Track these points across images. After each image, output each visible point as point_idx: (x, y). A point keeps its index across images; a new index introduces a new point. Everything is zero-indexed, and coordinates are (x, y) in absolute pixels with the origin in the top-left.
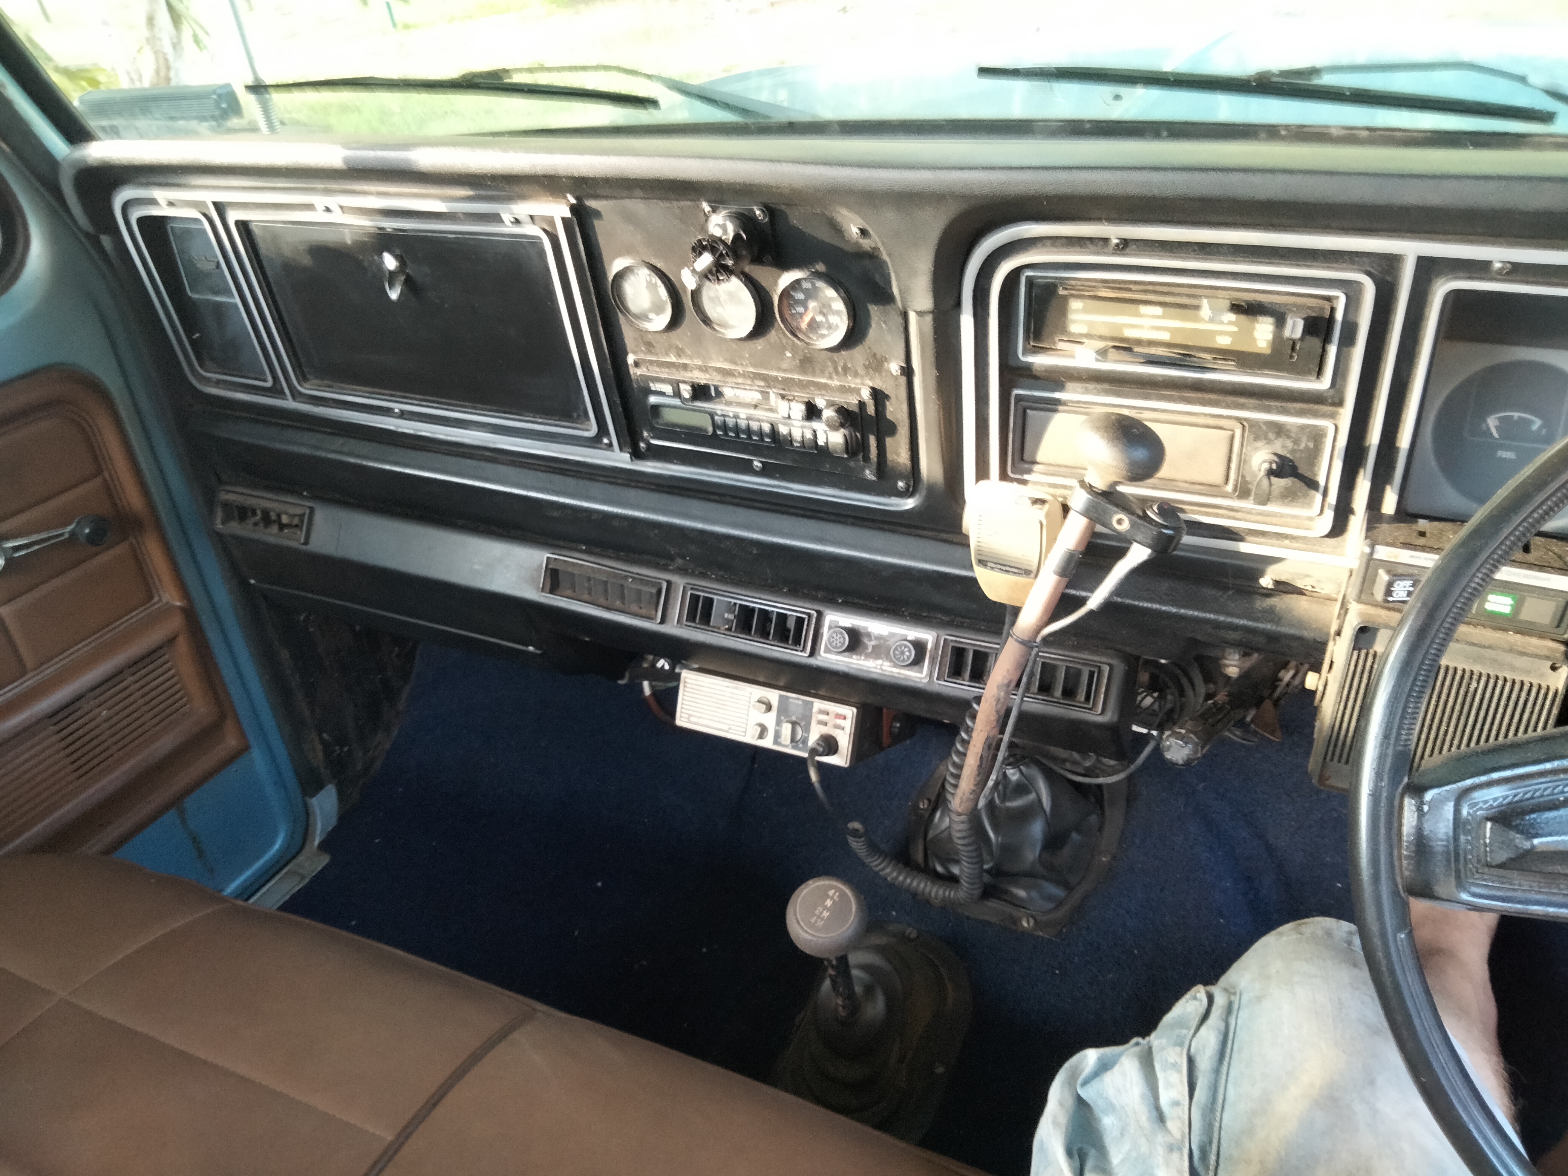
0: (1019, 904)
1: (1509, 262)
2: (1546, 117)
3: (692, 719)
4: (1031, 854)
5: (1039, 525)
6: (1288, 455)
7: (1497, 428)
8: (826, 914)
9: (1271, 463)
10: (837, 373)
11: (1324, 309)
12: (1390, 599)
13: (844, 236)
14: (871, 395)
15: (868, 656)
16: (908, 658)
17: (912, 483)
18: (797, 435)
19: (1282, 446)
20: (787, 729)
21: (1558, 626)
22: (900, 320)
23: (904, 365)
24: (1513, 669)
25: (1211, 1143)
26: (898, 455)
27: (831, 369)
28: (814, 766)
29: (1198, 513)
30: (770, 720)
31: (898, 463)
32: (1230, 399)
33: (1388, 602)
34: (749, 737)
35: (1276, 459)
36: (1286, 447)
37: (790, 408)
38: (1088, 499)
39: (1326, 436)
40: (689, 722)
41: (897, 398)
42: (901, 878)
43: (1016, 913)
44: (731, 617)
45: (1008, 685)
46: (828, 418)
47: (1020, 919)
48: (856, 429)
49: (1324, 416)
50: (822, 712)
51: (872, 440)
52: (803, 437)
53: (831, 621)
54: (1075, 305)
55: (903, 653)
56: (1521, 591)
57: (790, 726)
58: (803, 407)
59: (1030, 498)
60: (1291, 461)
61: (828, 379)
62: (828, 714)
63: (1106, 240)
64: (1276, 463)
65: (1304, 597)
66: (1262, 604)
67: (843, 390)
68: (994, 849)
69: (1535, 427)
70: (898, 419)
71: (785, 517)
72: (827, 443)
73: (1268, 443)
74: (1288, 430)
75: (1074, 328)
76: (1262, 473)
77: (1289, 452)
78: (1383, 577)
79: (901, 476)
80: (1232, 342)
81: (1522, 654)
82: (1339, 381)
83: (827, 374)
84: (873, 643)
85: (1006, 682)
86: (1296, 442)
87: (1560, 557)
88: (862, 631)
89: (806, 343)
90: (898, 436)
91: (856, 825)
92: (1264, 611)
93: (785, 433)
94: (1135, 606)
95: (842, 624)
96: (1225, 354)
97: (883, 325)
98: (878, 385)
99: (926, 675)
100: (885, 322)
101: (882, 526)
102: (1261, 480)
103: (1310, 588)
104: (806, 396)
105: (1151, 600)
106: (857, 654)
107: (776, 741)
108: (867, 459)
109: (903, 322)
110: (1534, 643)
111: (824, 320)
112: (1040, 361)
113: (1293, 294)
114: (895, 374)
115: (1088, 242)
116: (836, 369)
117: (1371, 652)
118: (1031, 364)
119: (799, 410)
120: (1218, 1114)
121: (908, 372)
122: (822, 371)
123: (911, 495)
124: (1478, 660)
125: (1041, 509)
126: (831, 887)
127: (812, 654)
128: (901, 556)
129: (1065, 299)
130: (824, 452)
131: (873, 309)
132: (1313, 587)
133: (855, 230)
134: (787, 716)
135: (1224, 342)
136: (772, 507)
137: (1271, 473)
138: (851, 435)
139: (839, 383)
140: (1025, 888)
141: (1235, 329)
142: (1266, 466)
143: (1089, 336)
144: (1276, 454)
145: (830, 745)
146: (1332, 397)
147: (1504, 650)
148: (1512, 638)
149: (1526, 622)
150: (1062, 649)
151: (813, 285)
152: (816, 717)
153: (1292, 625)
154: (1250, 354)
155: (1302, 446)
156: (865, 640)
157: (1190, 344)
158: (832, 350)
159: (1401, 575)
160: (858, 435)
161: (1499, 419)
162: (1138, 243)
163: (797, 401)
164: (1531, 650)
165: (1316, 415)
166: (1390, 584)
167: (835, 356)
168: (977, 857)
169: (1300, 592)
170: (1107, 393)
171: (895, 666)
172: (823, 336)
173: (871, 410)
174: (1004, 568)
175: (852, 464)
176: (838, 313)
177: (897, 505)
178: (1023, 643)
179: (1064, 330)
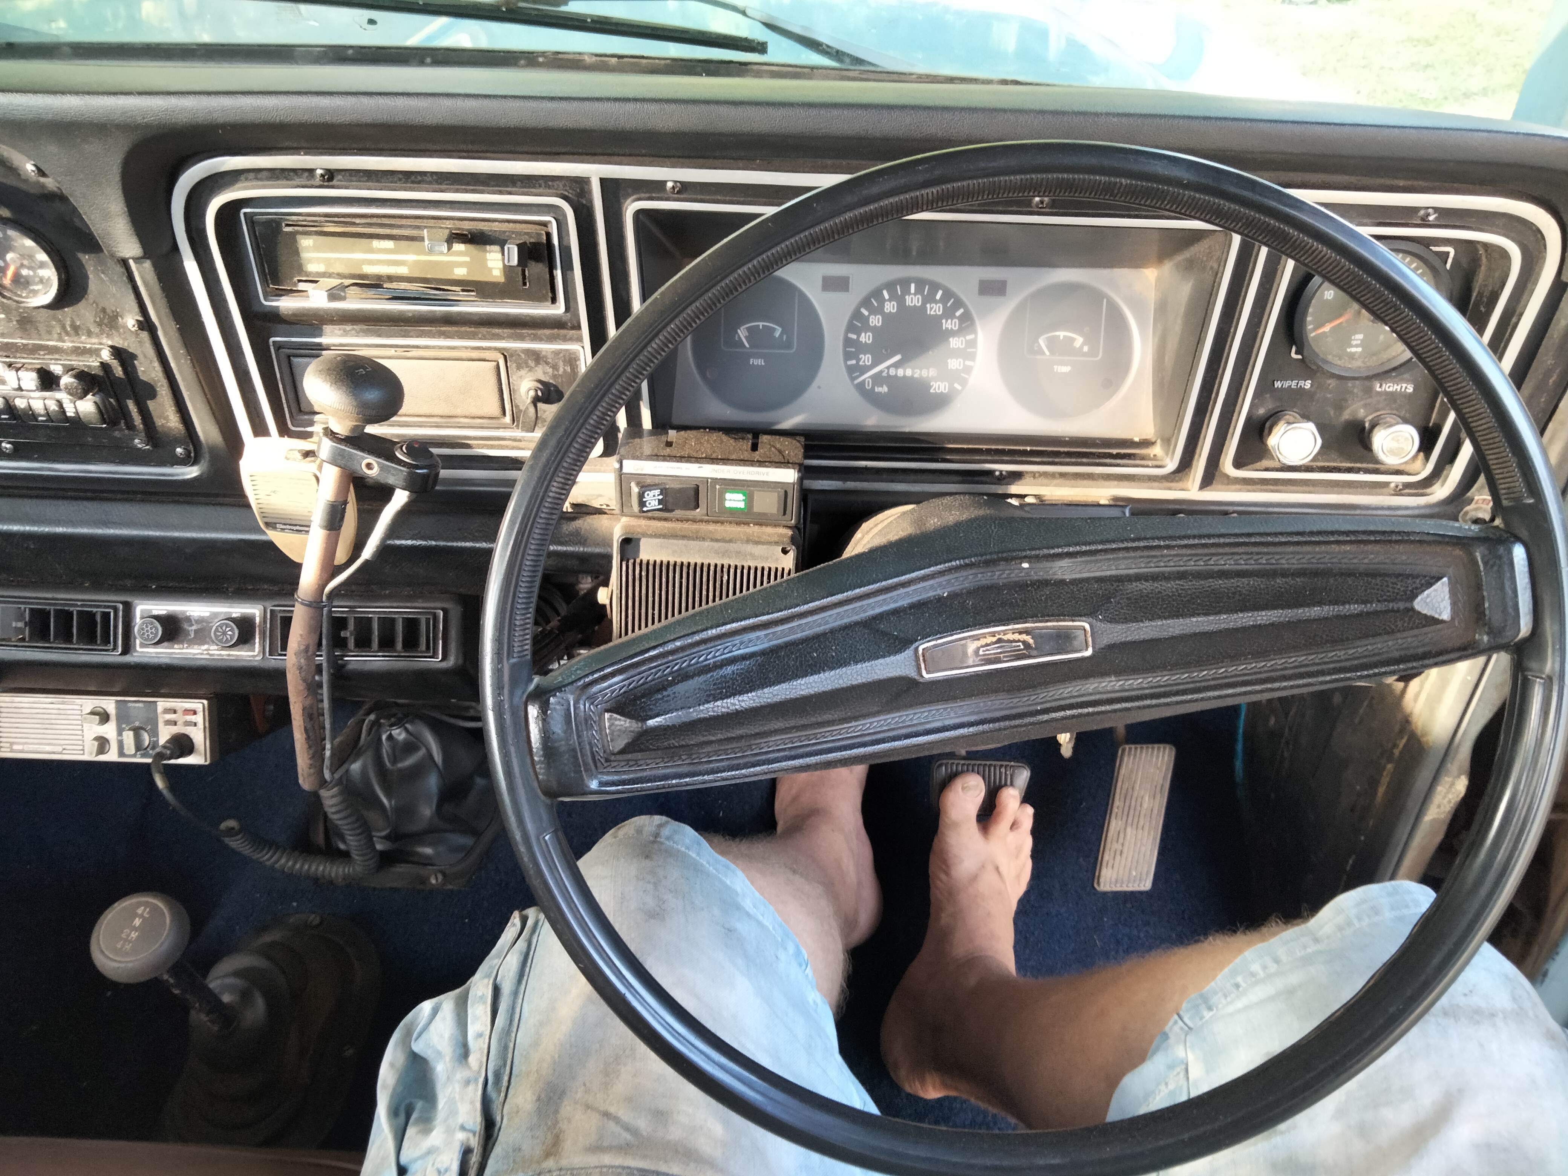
0: (426, 862)
1: (680, 182)
2: (760, 48)
3: (15, 747)
4: (427, 811)
5: (314, 479)
6: (551, 381)
7: (746, 337)
8: (134, 935)
9: (536, 391)
10: (67, 334)
11: (541, 234)
12: (645, 509)
13: (19, 175)
14: (112, 355)
15: (191, 643)
16: (232, 637)
17: (191, 448)
18: (38, 406)
19: (543, 373)
20: (129, 737)
21: (785, 514)
22: (120, 269)
23: (141, 319)
24: (753, 557)
25: (505, 1065)
26: (167, 418)
27: (58, 330)
28: (159, 772)
29: (483, 447)
30: (109, 730)
31: (170, 428)
32: (484, 330)
33: (644, 512)
34: (89, 755)
35: (540, 386)
36: (547, 373)
37: (19, 379)
38: (332, 446)
39: (579, 360)
40: (12, 751)
41: (145, 356)
42: (298, 866)
43: (423, 871)
44: (20, 625)
45: (306, 650)
46: (66, 384)
47: (428, 878)
48: (108, 395)
49: (571, 340)
50: (167, 711)
51: (131, 405)
52: (46, 409)
53: (142, 611)
54: (306, 243)
55: (224, 633)
56: (748, 486)
57: (131, 733)
58: (34, 375)
59: (299, 451)
60: (555, 386)
61: (57, 341)
62: (175, 712)
63: (311, 171)
64: (540, 389)
65: (606, 516)
66: (569, 527)
67: (79, 351)
68: (389, 814)
69: (777, 334)
70: (153, 380)
71: (60, 502)
72: (77, 412)
73: (530, 371)
74: (545, 357)
75: (312, 268)
76: (529, 401)
77: (551, 378)
78: (635, 489)
79: (178, 442)
80: (468, 273)
81: (757, 543)
82: (572, 304)
83: (56, 336)
84: (194, 628)
85: (302, 647)
86: (555, 367)
87: (780, 452)
88: (180, 616)
89: (17, 302)
90: (159, 398)
91: (231, 823)
92: (571, 534)
93: (22, 406)
94: (452, 547)
95: (155, 613)
96: (466, 285)
97: (102, 276)
98: (119, 343)
99: (259, 652)
100: (103, 273)
101: (177, 498)
102: (527, 408)
103: (604, 507)
104: (37, 363)
105: (465, 539)
106: (179, 643)
107: (121, 753)
108: (131, 426)
109: (123, 270)
110: (770, 531)
111: (31, 273)
112: (286, 304)
113: (509, 221)
114: (133, 329)
115: (291, 174)
116: (64, 327)
117: (638, 561)
118: (278, 307)
119: (30, 380)
120: (513, 1035)
121: (146, 325)
122: (49, 332)
123: (195, 462)
124: (726, 553)
125: (314, 461)
126: (139, 905)
127: (127, 650)
128: (201, 528)
129: (293, 235)
130: (77, 422)
131: (85, 258)
132: (608, 506)
133: (30, 167)
134: (128, 724)
135: (460, 273)
136: (45, 493)
137: (536, 400)
138: (103, 402)
139: (71, 345)
140: (430, 845)
141: (467, 259)
142: (532, 393)
143: (324, 275)
144: (540, 381)
145: (183, 744)
146: (571, 320)
147: (742, 541)
148: (753, 530)
149: (760, 514)
150: (395, 601)
151: (5, 234)
152: (162, 718)
153: (597, 545)
154: (487, 283)
155: (561, 370)
156: (186, 626)
157: (429, 276)
158: (48, 307)
159: (649, 485)
160: (112, 400)
161: (748, 329)
162: (343, 173)
163: (27, 370)
164: (765, 538)
165: (565, 339)
166: (641, 496)
167: (59, 314)
168: (360, 827)
169: (600, 512)
170: (367, 333)
171: (224, 648)
172: (35, 293)
173: (119, 371)
174: (295, 528)
175: (117, 434)
176: (42, 265)
177: (183, 474)
178: (309, 605)
179: (300, 269)
